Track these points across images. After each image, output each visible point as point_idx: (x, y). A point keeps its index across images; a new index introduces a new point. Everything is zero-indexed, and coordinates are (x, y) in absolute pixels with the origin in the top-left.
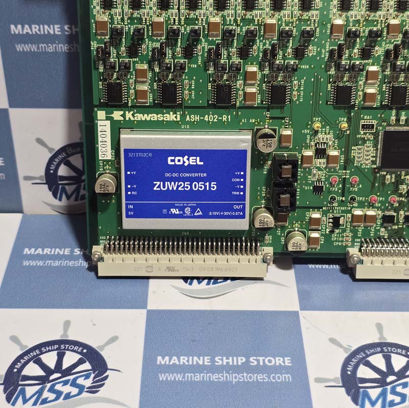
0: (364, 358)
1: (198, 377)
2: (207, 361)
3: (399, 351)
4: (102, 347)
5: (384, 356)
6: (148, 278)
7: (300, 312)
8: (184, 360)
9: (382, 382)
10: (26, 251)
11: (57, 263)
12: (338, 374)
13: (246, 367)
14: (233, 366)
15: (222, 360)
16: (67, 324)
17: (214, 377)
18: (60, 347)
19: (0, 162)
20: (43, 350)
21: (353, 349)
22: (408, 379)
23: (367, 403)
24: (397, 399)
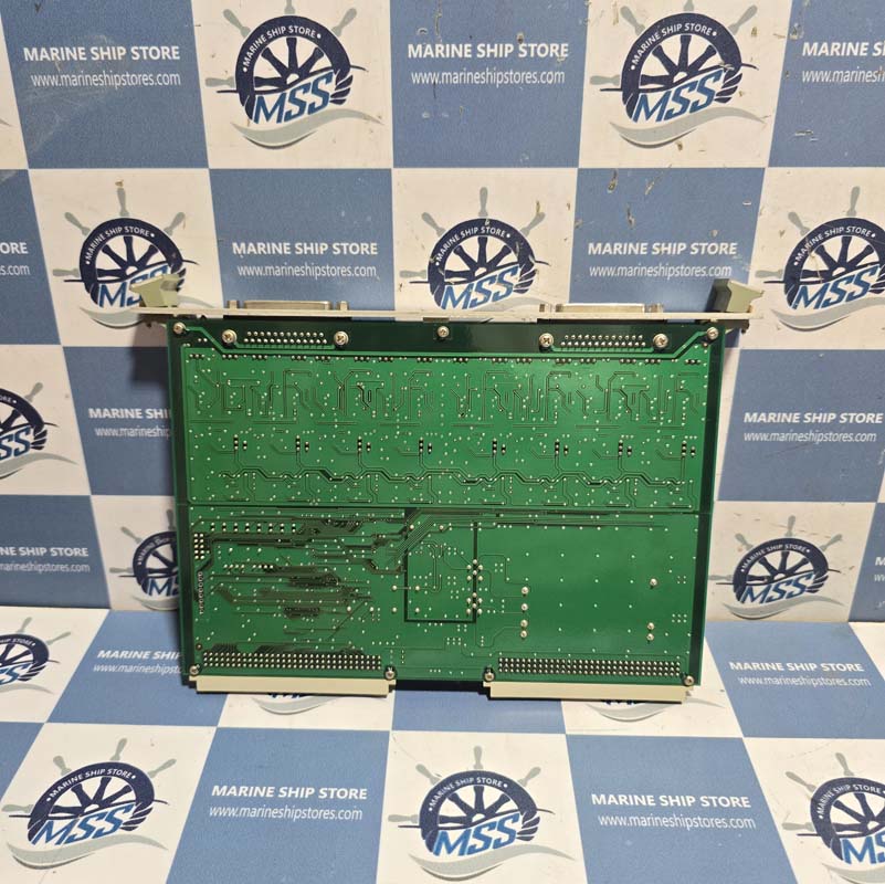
0: (452, 790)
1: (255, 813)
2: (269, 792)
3: (495, 782)
4: (154, 773)
5: (475, 789)
6: (227, 693)
7: (391, 732)
8: (243, 790)
9: (465, 822)
10: (102, 654)
11: (131, 669)
12: (417, 811)
13: (314, 802)
14: (299, 799)
15: (287, 791)
16: (122, 743)
17: (273, 813)
18: (107, 771)
19: (84, 552)
20: (87, 774)
21: (442, 779)
22: (497, 819)
23: (443, 849)
24: (480, 844)
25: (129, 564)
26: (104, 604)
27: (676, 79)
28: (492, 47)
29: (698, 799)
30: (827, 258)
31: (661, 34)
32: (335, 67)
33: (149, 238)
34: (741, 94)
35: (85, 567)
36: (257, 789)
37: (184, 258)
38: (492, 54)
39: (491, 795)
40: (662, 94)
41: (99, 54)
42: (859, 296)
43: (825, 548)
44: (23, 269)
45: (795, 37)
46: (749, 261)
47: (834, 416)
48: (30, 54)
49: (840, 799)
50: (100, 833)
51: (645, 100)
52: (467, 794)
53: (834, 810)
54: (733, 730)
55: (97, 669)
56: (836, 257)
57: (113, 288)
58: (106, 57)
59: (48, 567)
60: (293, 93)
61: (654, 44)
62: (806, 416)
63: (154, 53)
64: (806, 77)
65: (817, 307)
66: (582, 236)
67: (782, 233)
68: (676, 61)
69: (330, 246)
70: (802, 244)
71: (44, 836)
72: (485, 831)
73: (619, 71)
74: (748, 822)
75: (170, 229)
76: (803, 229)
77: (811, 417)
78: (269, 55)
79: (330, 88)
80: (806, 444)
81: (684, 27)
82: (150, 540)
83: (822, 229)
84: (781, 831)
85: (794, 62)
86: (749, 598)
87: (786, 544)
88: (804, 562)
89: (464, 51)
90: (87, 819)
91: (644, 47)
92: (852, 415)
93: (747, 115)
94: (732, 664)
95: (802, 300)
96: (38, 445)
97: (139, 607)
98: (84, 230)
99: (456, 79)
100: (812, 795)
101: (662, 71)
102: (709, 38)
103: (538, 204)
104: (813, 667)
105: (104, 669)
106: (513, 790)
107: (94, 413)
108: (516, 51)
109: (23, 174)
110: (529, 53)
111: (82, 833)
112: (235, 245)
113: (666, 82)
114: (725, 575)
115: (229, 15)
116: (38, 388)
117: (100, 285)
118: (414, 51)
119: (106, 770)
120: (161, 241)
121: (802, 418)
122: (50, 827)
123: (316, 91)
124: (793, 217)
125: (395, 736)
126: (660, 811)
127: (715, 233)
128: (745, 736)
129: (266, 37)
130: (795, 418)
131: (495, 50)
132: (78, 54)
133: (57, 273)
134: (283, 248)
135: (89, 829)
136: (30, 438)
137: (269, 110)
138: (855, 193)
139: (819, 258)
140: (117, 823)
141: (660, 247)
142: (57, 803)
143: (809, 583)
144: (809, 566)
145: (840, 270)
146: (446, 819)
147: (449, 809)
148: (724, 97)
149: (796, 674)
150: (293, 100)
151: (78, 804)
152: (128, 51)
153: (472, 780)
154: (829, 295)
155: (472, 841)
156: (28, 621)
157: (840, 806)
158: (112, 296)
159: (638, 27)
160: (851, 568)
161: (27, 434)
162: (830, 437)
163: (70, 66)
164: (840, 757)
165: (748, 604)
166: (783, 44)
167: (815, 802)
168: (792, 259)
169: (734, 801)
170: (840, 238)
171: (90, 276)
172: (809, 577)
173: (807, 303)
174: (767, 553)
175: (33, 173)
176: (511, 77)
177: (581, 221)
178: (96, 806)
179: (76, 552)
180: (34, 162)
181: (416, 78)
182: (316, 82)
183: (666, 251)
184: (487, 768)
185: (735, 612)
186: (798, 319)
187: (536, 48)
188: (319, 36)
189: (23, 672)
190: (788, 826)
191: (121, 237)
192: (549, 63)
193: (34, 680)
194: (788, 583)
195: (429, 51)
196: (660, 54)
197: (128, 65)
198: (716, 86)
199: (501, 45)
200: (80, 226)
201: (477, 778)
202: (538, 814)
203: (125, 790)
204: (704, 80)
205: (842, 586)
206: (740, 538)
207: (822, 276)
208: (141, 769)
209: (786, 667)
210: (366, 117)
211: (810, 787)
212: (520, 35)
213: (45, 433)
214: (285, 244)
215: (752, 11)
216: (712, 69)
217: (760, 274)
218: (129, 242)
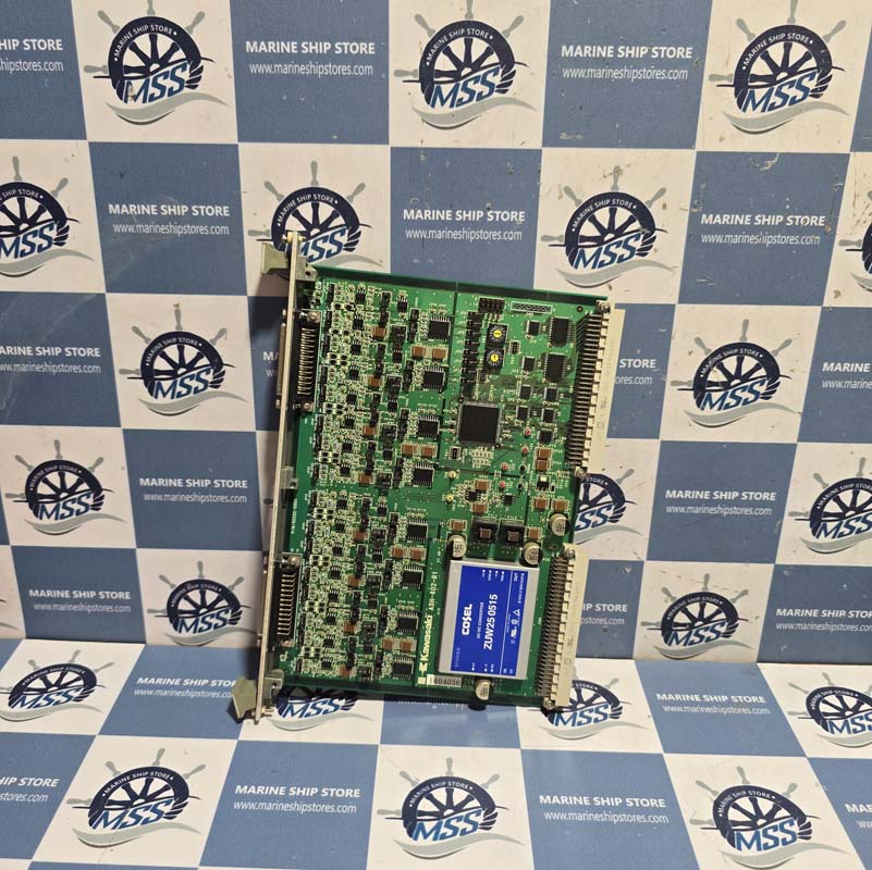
1: (270, 807)
2: (282, 791)
4: (188, 776)
5: (447, 790)
7: (380, 746)
8: (261, 789)
9: (438, 816)
10: (140, 680)
11: (165, 693)
12: (400, 806)
13: (317, 799)
14: (305, 796)
15: (296, 790)
16: (161, 752)
17: (285, 807)
19: (127, 596)
20: (134, 776)
21: (420, 782)
22: (464, 814)
23: (421, 835)
24: (450, 832)
25: (164, 606)
26: (144, 642)
27: (606, 239)
28: (467, 213)
29: (624, 800)
30: (726, 372)
31: (594, 207)
32: (347, 224)
33: (197, 347)
34: (656, 250)
35: (127, 608)
36: (272, 788)
37: (224, 362)
38: (467, 218)
39: (459, 795)
40: (595, 249)
41: (167, 210)
42: (752, 401)
43: (734, 600)
44: (96, 368)
45: (696, 210)
46: (666, 374)
47: (737, 494)
48: (113, 209)
49: (737, 802)
50: (146, 821)
51: (583, 253)
52: (440, 794)
53: (731, 810)
54: (656, 748)
55: (137, 692)
56: (733, 371)
57: (166, 385)
58: (172, 212)
59: (96, 608)
60: (315, 242)
61: (589, 213)
62: (715, 493)
63: (210, 211)
64: (705, 239)
65: (719, 409)
67: (690, 353)
68: (606, 226)
70: (706, 362)
71: (102, 823)
72: (453, 823)
73: (563, 232)
74: (663, 819)
75: (214, 341)
76: (707, 350)
77: (719, 494)
78: (297, 215)
79: (344, 240)
80: (716, 515)
81: (611, 202)
82: (183, 586)
83: (721, 351)
84: (688, 825)
85: (695, 230)
86: (674, 641)
87: (703, 597)
88: (718, 612)
89: (447, 215)
90: (136, 810)
91: (582, 215)
92: (751, 493)
93: (661, 266)
94: (658, 695)
95: (708, 404)
96: (96, 507)
97: (169, 642)
98: (146, 340)
99: (440, 235)
100: (715, 798)
101: (596, 233)
102: (631, 210)
104: (724, 698)
105: (143, 692)
106: (478, 792)
108: (485, 216)
110: (495, 218)
111: (132, 820)
112: (265, 353)
113: (599, 241)
114: (655, 621)
115: (268, 185)
116: (100, 461)
117: (156, 382)
118: (408, 215)
119: (150, 773)
120: (206, 349)
121: (712, 495)
122: (106, 816)
123: (333, 242)
124: (699, 341)
125: (382, 748)
126: (593, 809)
127: (639, 352)
128: (665, 752)
129: (296, 201)
130: (706, 495)
131: (469, 215)
132: (151, 210)
133: (123, 372)
135: (138, 818)
136: (90, 501)
138: (746, 324)
139: (719, 372)
140: (160, 814)
142: (111, 798)
143: (723, 630)
144: (722, 616)
145: (736, 381)
146: (423, 813)
147: (425, 805)
148: (643, 252)
149: (710, 704)
150: (315, 247)
151: (128, 799)
152: (190, 209)
153: (444, 783)
154: (729, 400)
155: (443, 830)
156: (77, 653)
157: (737, 807)
158: (165, 390)
159: (577, 202)
160: (757, 618)
161: (88, 497)
162: (735, 511)
163: (144, 219)
164: (740, 770)
165: (674, 646)
166: (686, 215)
167: (717, 804)
168: (699, 372)
169: (653, 802)
170: (735, 357)
171: (149, 375)
172: (722, 625)
173: (712, 406)
174: (688, 604)
175: (110, 297)
176: (481, 234)
178: (143, 801)
179: (120, 595)
180: (110, 289)
181: (409, 234)
182: (333, 235)
184: (456, 775)
185: (663, 653)
186: (706, 418)
187: (500, 214)
188: (336, 202)
189: (77, 694)
190: (693, 822)
191: (175, 346)
192: (511, 225)
193: (85, 701)
194: (706, 629)
195: (419, 214)
196: (594, 221)
197: (189, 219)
198: (637, 245)
199: (474, 212)
200: (143, 336)
201: (449, 782)
202: (496, 810)
203: (165, 789)
204: (627, 240)
205: (750, 631)
206: (665, 591)
207: (723, 386)
208: (178, 772)
209: (702, 698)
210: (371, 262)
211: (714, 793)
212: (488, 205)
213: (103, 497)
215: (662, 192)
216: (633, 232)
217: (674, 383)
218: (181, 350)
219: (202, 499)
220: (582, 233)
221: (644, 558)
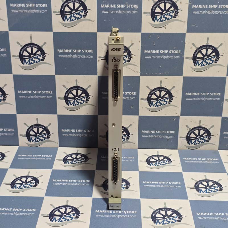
19: (13, 130)
25: (25, 133)
26: (18, 146)
27: (163, 13)
28: (120, 5)
30: (203, 54)
31: (159, 3)
32: (84, 9)
33: (37, 48)
34: (179, 16)
35: (13, 134)
37: (45, 53)
38: (120, 7)
40: (160, 16)
41: (28, 5)
42: (212, 63)
43: (210, 129)
44: (5, 55)
45: (190, 4)
46: (184, 55)
47: (208, 93)
48: (12, 5)
51: (156, 17)
56: (205, 54)
57: (27, 60)
58: (30, 6)
59: (3, 134)
61: (158, 5)
62: (201, 93)
63: (41, 5)
64: (194, 12)
65: (201, 66)
66: (143, 49)
67: (191, 48)
68: (163, 9)
69: (82, 50)
70: (196, 51)
73: (150, 11)
75: (42, 46)
76: (196, 47)
77: (203, 94)
78: (68, 6)
79: (83, 14)
80: (202, 101)
81: (164, 1)
82: (32, 126)
83: (201, 47)
86: (191, 143)
87: (199, 128)
88: (204, 133)
89: (114, 6)
91: (156, 6)
92: (213, 93)
93: (181, 21)
94: (184, 158)
95: (197, 65)
96: (4, 100)
97: (27, 146)
99: (112, 12)
101: (160, 11)
103: (132, 41)
104: (205, 159)
107: (19, 92)
108: (126, 6)
109: (7, 32)
110: (129, 7)
112: (58, 50)
113: (161, 13)
114: (184, 136)
117: (24, 59)
118: (102, 6)
120: (40, 49)
123: (79, 14)
124: (193, 44)
125: (96, 171)
127: (175, 48)
129: (68, 2)
130: (198, 94)
132: (23, 5)
133: (13, 56)
134: (70, 51)
137: (68, 19)
138: (208, 39)
141: (162, 51)
143: (206, 139)
144: (206, 134)
145: (206, 57)
148: (175, 17)
150: (74, 16)
152: (35, 5)
154: (204, 63)
158: (27, 62)
160: (217, 135)
162: (208, 99)
163: (21, 8)
165: (191, 145)
166: (188, 5)
168: (194, 54)
170: (205, 49)
171: (22, 57)
172: (206, 137)
173: (199, 65)
174: (195, 130)
175: (10, 32)
176: (125, 12)
177: (142, 45)
179: (11, 130)
180: (10, 30)
181: (103, 12)
182: (79, 12)
183: (163, 52)
185: (187, 147)
186: (197, 69)
187: (131, 6)
188: (80, 2)
191: (30, 48)
192: (134, 9)
194: (201, 139)
195: (106, 6)
196: (159, 7)
198: (173, 14)
199: (123, 5)
200: (20, 45)
204: (170, 13)
205: (215, 140)
206: (187, 126)
207: (202, 58)
209: (198, 159)
210: (91, 21)
212: (127, 3)
214: (71, 50)
216: (172, 10)
217: (187, 58)
218: (32, 49)
219: (38, 97)
220: (156, 11)
221: (179, 115)
